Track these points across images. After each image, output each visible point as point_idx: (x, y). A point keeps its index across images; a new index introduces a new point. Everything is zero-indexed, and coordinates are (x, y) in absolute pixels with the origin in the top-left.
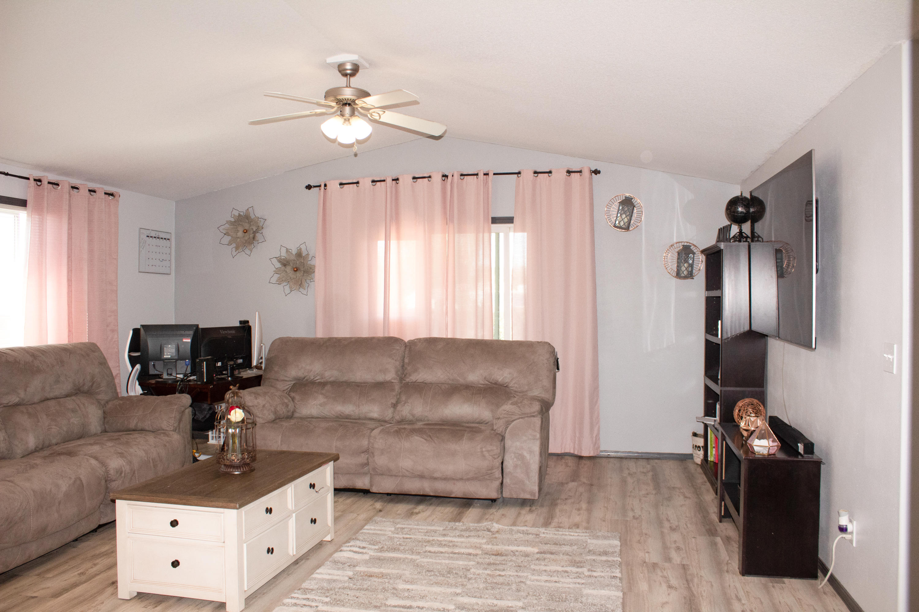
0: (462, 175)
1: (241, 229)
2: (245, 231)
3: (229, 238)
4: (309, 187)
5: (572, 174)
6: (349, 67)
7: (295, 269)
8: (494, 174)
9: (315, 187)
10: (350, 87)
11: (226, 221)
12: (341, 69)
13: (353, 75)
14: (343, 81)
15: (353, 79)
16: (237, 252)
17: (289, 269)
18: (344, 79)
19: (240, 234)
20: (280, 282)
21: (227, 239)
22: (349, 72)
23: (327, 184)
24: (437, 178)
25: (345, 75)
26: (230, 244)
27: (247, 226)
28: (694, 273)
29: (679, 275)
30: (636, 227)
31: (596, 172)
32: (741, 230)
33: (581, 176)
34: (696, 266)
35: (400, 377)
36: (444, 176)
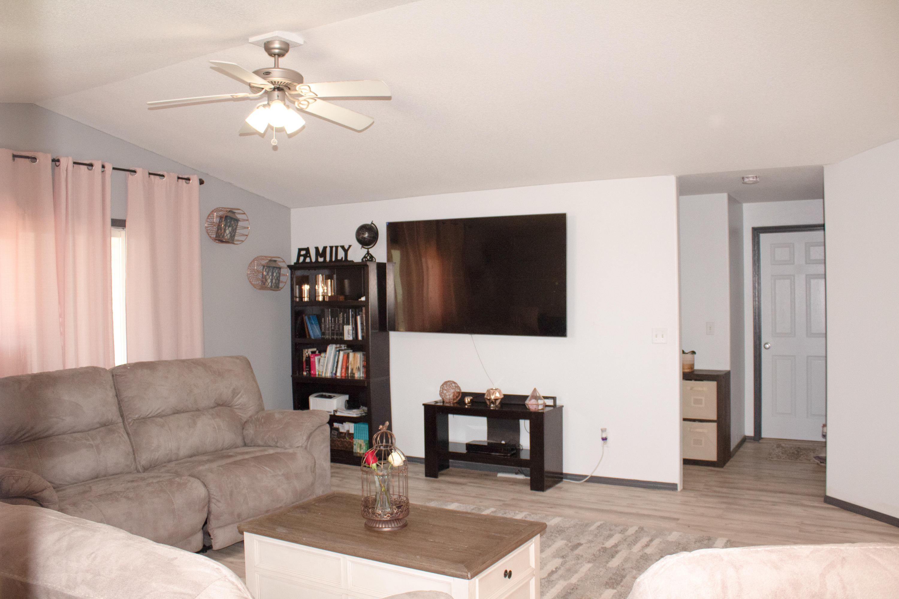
0: (74, 162)
5: (181, 181)
6: (277, 45)
8: (113, 168)
10: (278, 68)
12: (268, 47)
13: (280, 55)
14: (271, 60)
15: (281, 60)
18: (272, 59)
22: (277, 51)
24: (45, 161)
25: (271, 54)
28: (281, 285)
29: (263, 286)
30: (242, 241)
31: (201, 182)
32: (368, 253)
33: (187, 183)
34: (282, 278)
35: (122, 416)
36: (53, 160)
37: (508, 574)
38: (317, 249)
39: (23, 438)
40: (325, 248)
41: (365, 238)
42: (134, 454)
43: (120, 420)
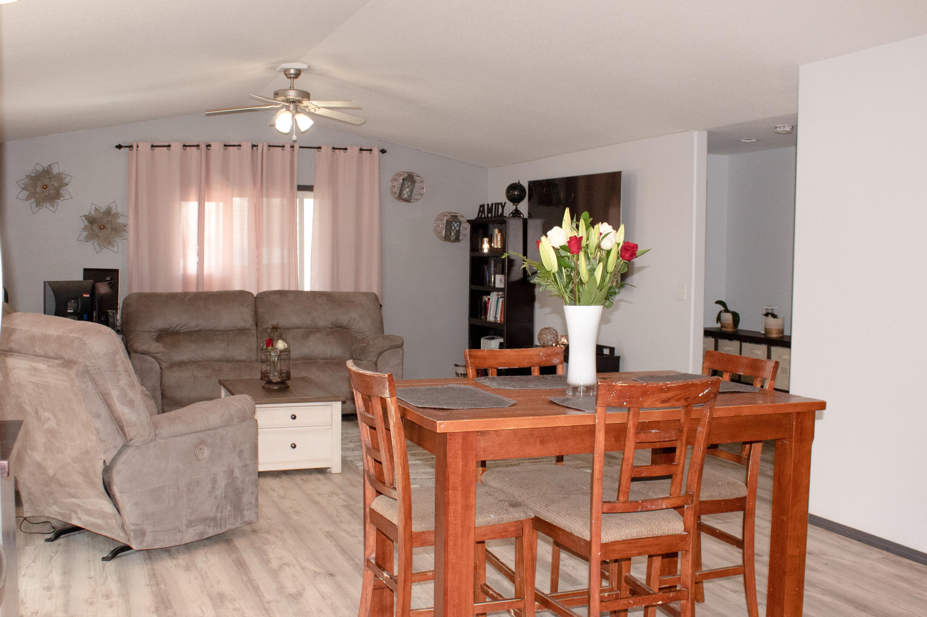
0: (269, 146)
1: (39, 185)
2: (45, 187)
3: (28, 193)
4: (119, 147)
5: (364, 152)
6: (292, 71)
7: (102, 227)
8: (300, 147)
9: (126, 147)
10: (294, 88)
11: (26, 176)
12: (286, 73)
13: (296, 78)
14: (288, 82)
15: (296, 81)
16: (38, 208)
17: (95, 227)
18: (290, 81)
19: (39, 189)
20: (88, 238)
21: (25, 194)
22: (292, 75)
23: (139, 145)
24: (247, 147)
25: (290, 78)
26: (28, 199)
27: (46, 182)
28: (461, 238)
29: (447, 238)
30: (418, 200)
31: (383, 151)
32: (516, 208)
33: (371, 154)
34: (462, 232)
35: (257, 325)
36: (253, 146)
37: (294, 417)
38: (488, 205)
39: (182, 329)
40: (492, 204)
41: (514, 195)
42: (257, 351)
43: (254, 327)
